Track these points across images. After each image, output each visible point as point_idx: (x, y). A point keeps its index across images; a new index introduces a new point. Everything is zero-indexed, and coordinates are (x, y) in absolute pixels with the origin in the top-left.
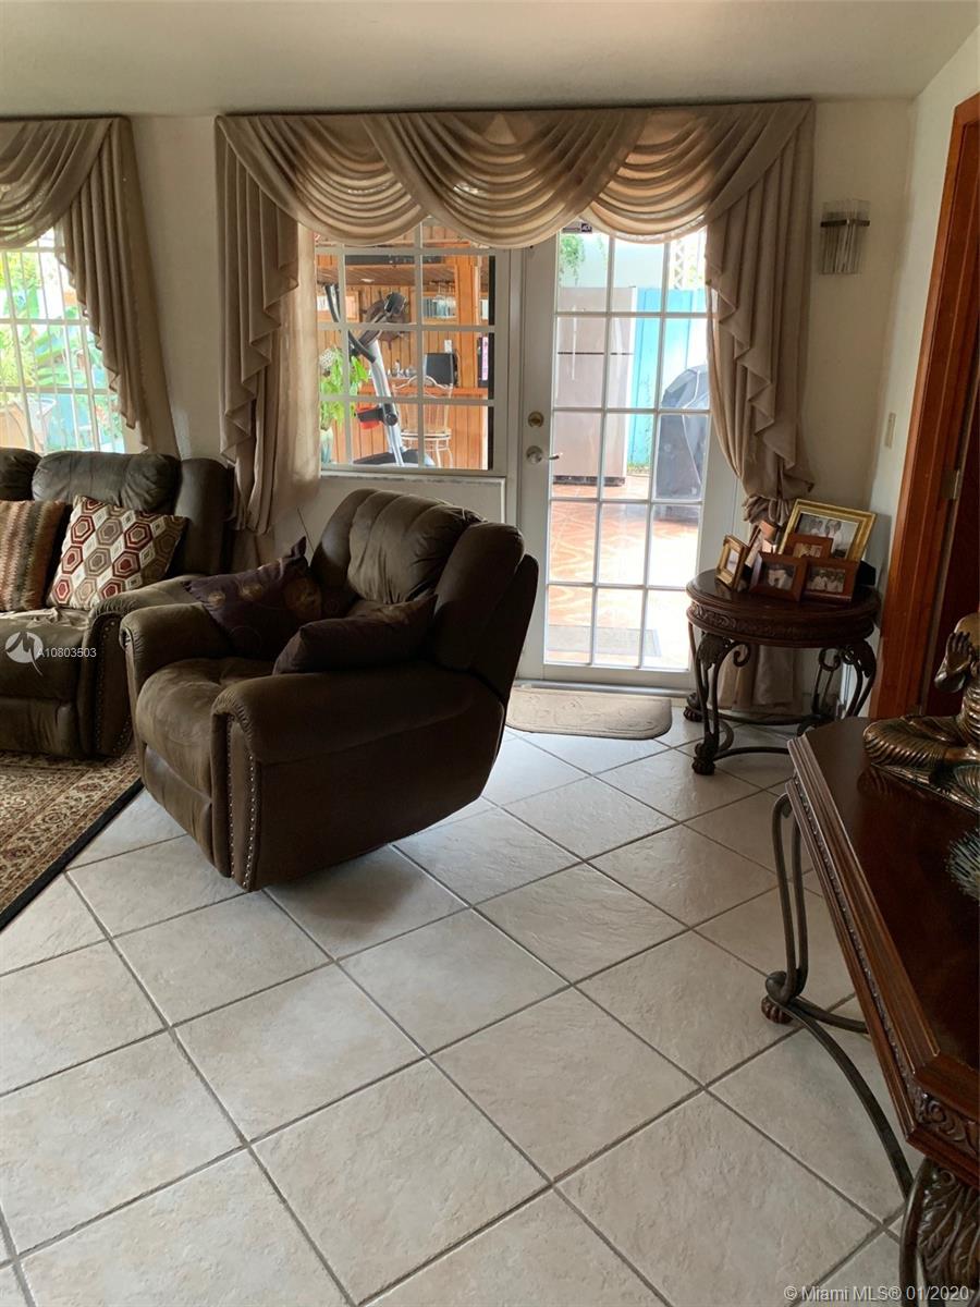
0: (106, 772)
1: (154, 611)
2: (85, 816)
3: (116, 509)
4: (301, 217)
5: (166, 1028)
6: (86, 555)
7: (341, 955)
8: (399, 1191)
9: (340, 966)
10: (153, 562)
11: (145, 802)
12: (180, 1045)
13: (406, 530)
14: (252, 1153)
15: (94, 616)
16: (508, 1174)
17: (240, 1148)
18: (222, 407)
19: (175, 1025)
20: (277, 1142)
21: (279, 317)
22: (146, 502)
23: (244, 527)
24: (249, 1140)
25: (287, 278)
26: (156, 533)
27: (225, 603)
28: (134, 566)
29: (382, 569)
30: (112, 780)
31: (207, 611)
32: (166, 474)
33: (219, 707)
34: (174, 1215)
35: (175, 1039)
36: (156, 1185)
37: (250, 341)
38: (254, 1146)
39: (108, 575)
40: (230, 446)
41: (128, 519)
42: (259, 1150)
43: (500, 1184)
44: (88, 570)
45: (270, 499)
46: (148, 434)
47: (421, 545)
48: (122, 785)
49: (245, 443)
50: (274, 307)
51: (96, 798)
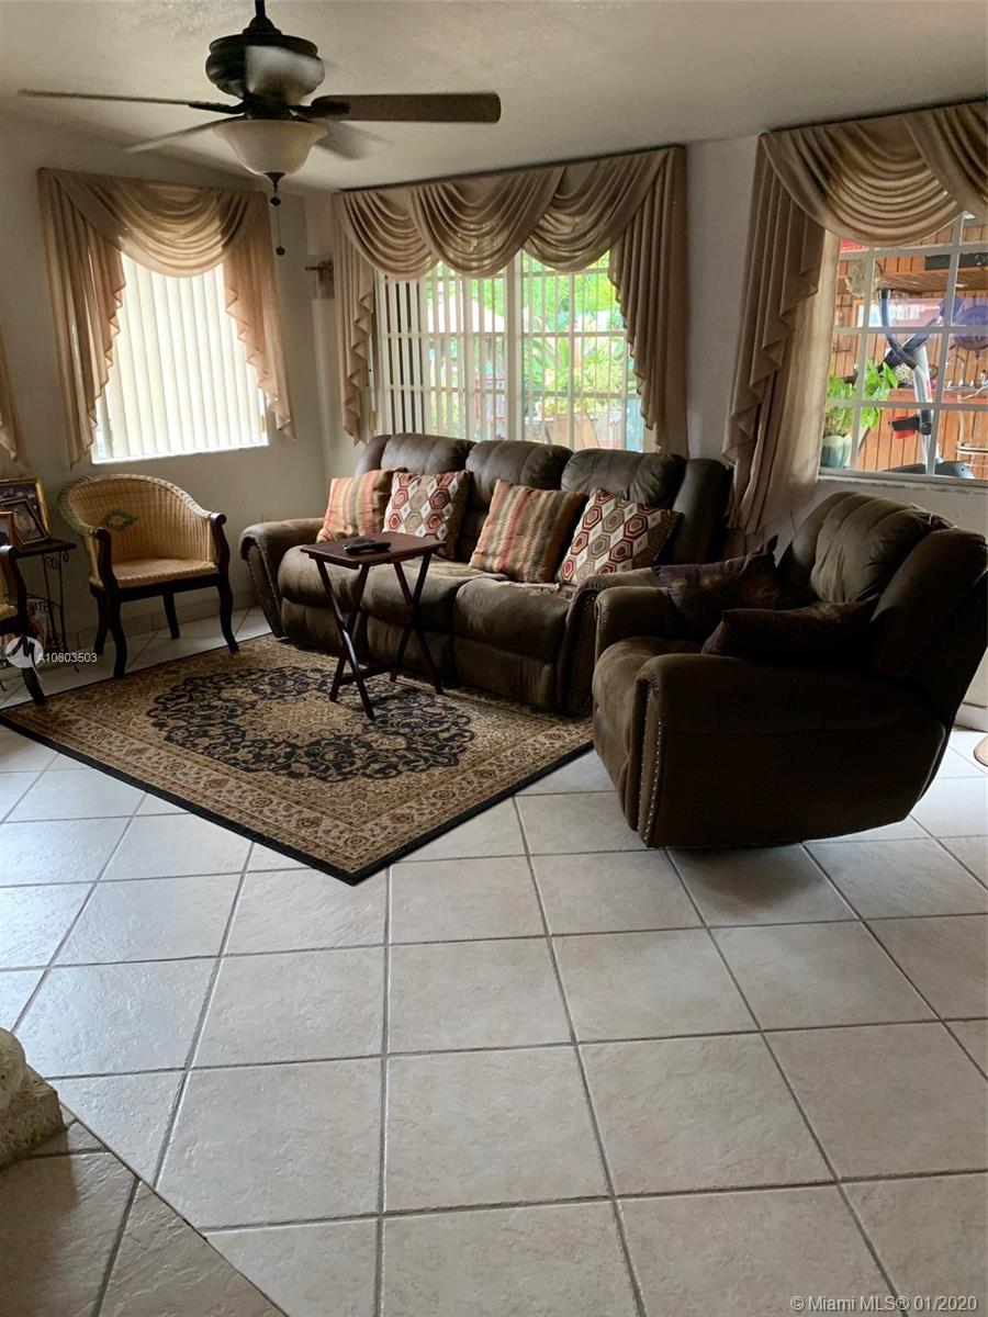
0: (571, 727)
1: (624, 590)
2: (543, 757)
3: (623, 501)
4: (828, 222)
5: (546, 935)
6: (591, 540)
7: (715, 924)
8: (688, 1128)
9: (710, 933)
10: (645, 550)
11: (592, 759)
12: (552, 953)
13: (868, 530)
14: (577, 1051)
15: (580, 590)
16: (797, 1155)
17: (569, 1044)
18: (729, 409)
19: (553, 935)
20: (601, 1050)
21: (794, 324)
22: (649, 496)
23: (735, 526)
24: (578, 1040)
25: (807, 285)
26: (652, 524)
27: (685, 590)
28: (627, 553)
29: (840, 571)
30: (574, 735)
31: (670, 596)
32: (671, 470)
33: (642, 674)
34: (500, 1071)
35: (550, 945)
36: (497, 1045)
37: (764, 345)
38: (580, 1047)
39: (605, 558)
40: (731, 448)
41: (631, 511)
42: (583, 1051)
43: (785, 1160)
44: (590, 554)
45: (762, 500)
46: (662, 437)
47: (877, 548)
48: (581, 741)
49: (745, 444)
50: (790, 312)
51: (557, 746)
